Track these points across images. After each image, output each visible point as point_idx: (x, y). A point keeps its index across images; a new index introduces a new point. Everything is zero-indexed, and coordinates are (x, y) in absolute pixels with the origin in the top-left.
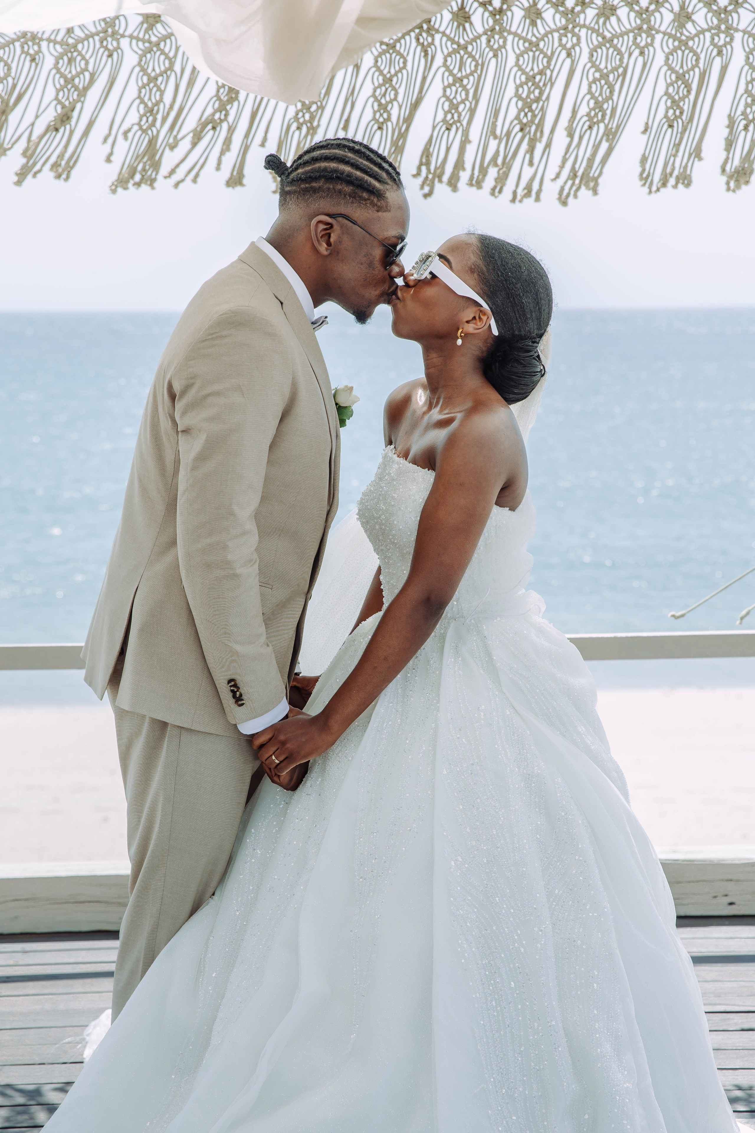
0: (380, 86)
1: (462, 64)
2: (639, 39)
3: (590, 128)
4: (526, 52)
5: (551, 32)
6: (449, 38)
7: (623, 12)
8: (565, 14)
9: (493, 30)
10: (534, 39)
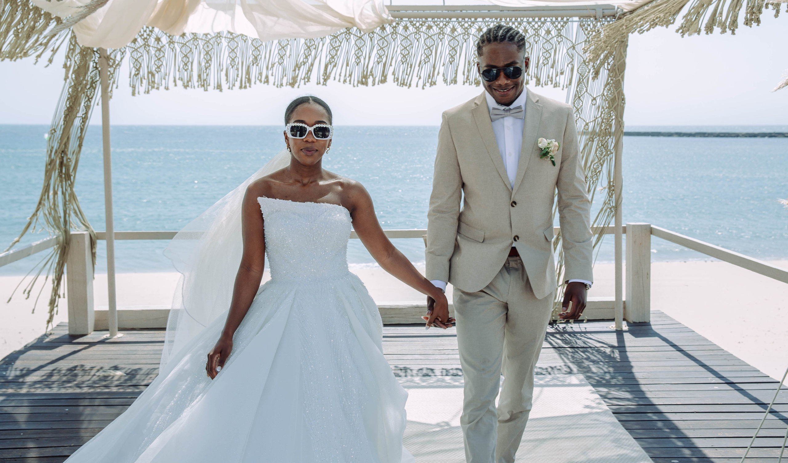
0: (357, 50)
1: (383, 43)
2: (440, 36)
3: (425, 63)
4: (404, 39)
5: (412, 33)
6: (379, 35)
7: (434, 28)
8: (416, 28)
9: (393, 33)
10: (406, 36)
